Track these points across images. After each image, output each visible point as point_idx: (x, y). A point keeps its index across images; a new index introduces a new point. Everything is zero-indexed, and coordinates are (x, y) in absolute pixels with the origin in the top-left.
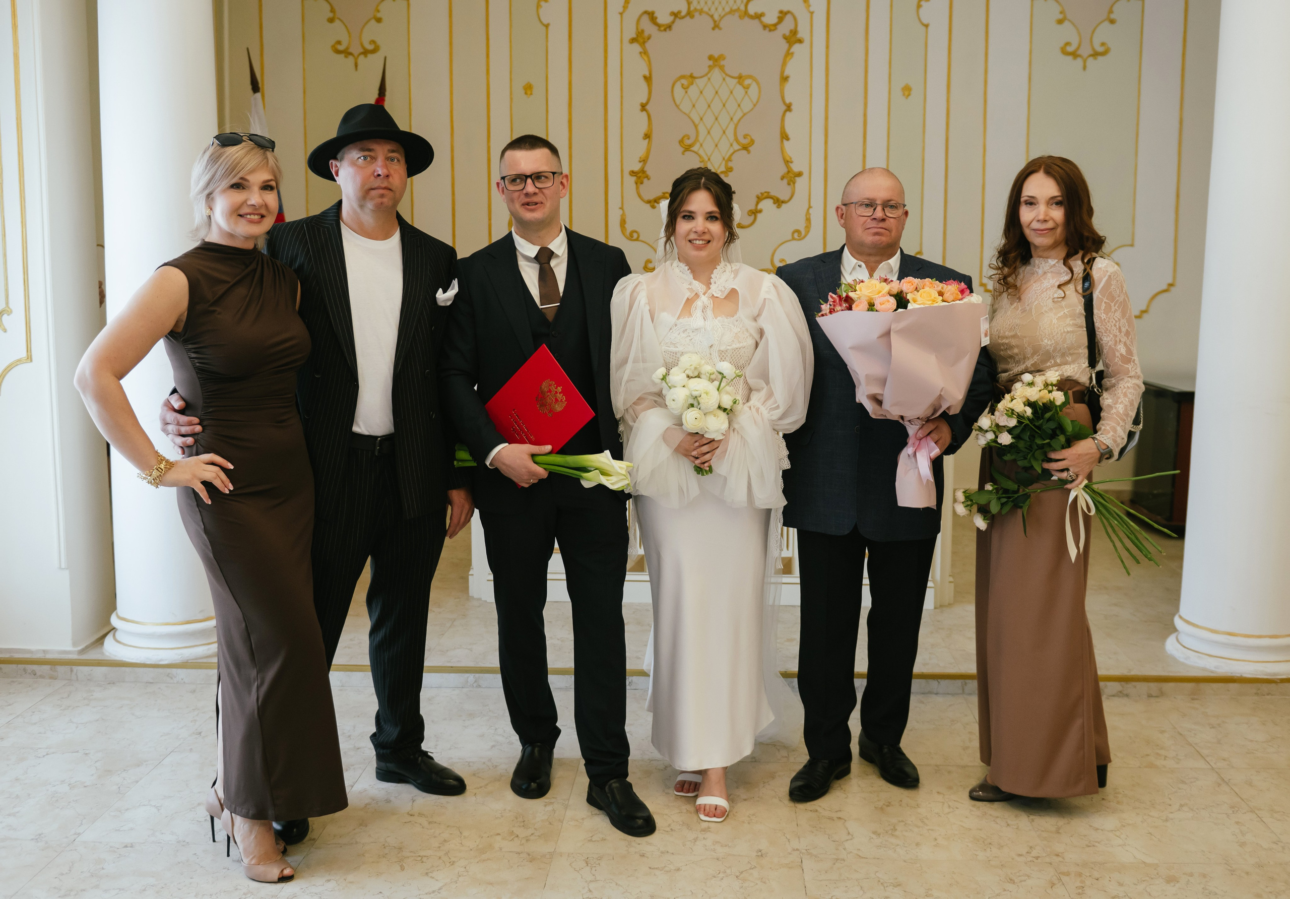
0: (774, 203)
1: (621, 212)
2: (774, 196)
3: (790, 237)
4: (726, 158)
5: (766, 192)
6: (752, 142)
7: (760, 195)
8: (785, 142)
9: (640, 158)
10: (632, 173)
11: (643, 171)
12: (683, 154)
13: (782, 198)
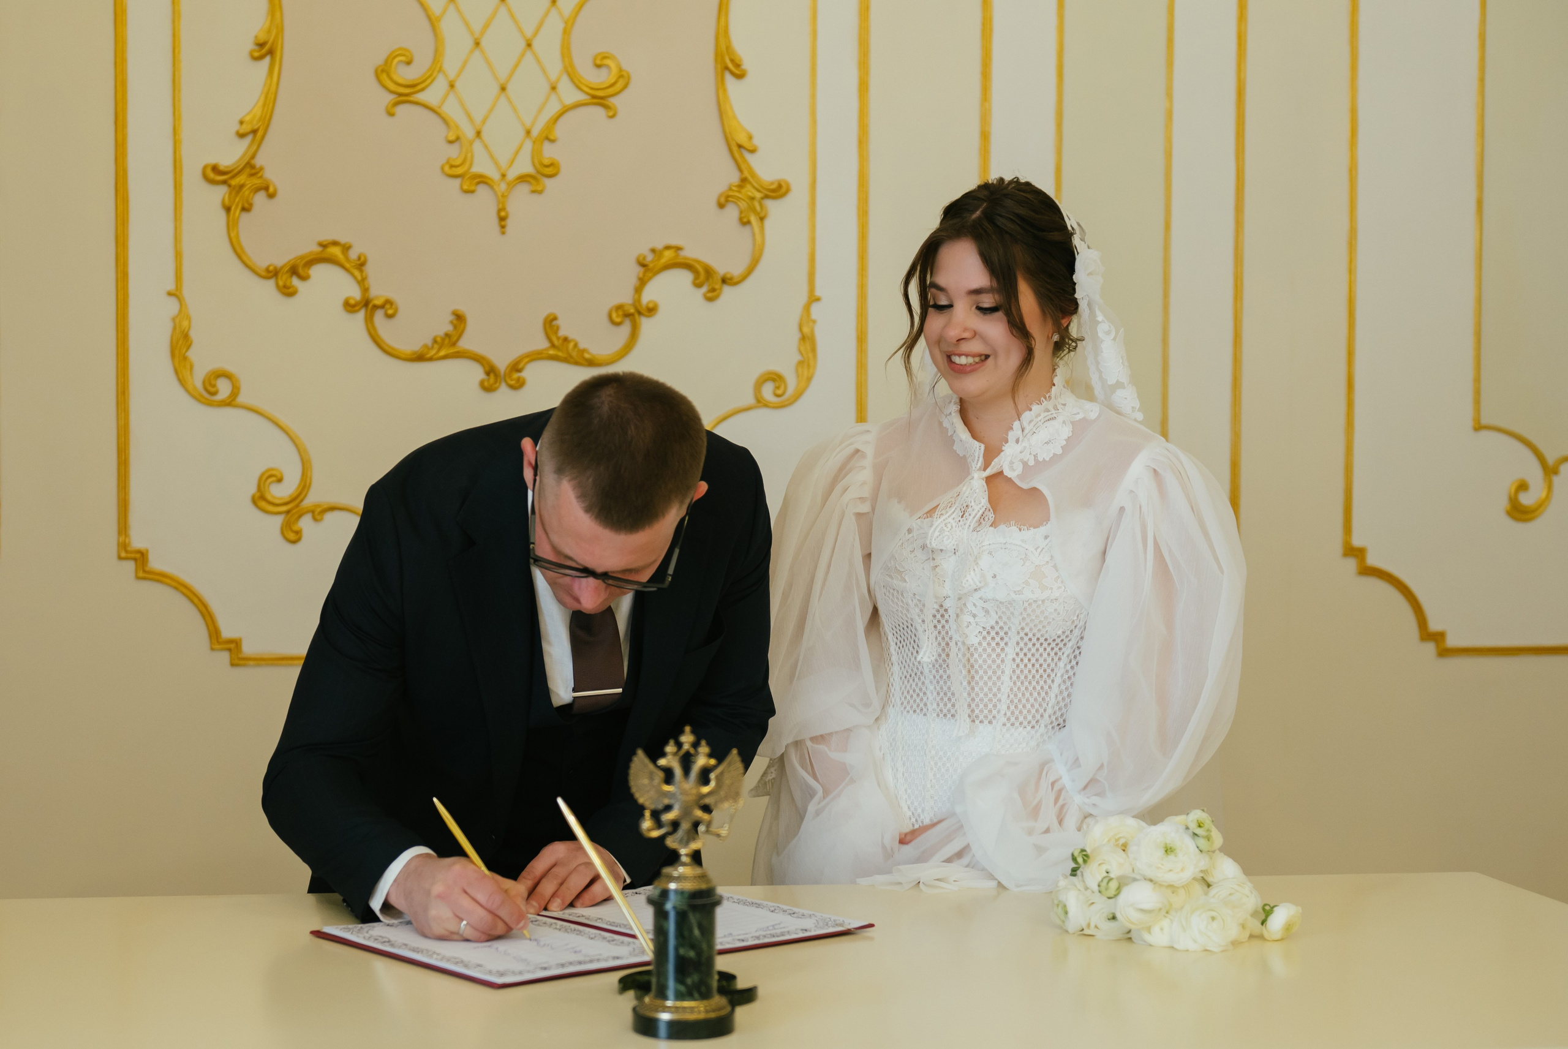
0: (697, 285)
1: (172, 306)
2: (698, 262)
3: (750, 400)
4: (535, 132)
5: (668, 248)
6: (623, 80)
7: (650, 257)
8: (730, 81)
9: (241, 123)
10: (211, 175)
11: (250, 167)
12: (391, 114)
13: (721, 268)
